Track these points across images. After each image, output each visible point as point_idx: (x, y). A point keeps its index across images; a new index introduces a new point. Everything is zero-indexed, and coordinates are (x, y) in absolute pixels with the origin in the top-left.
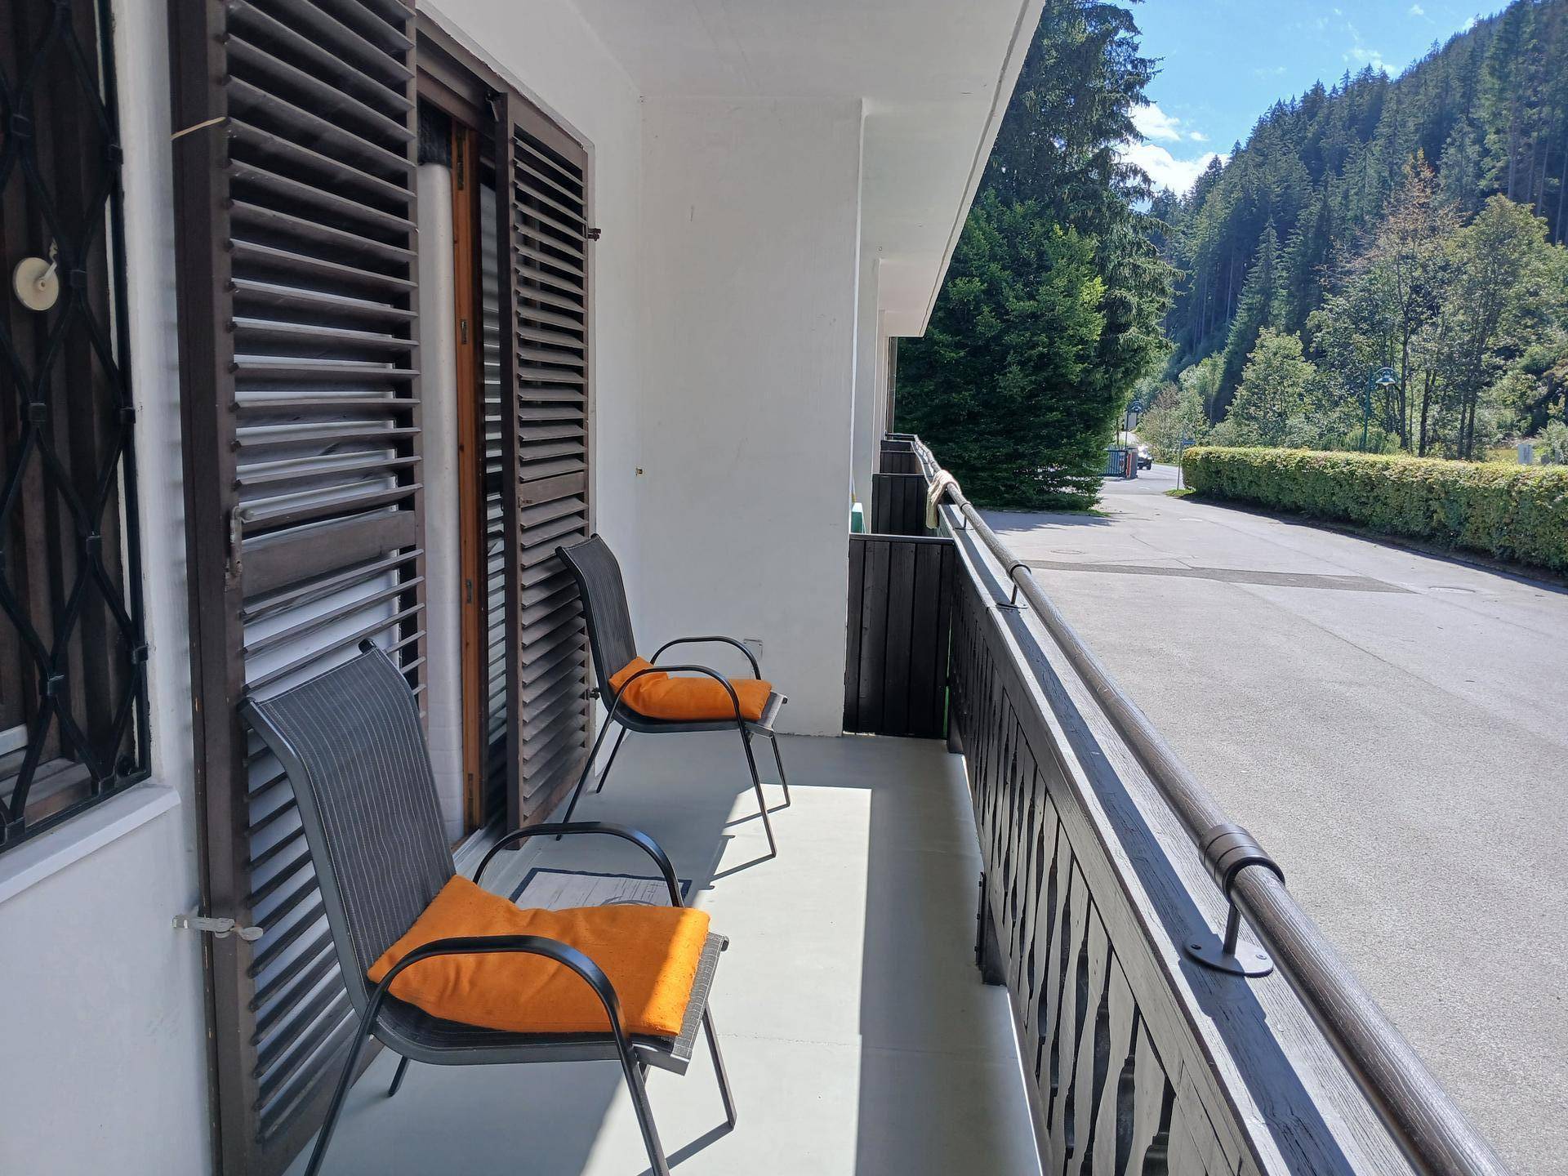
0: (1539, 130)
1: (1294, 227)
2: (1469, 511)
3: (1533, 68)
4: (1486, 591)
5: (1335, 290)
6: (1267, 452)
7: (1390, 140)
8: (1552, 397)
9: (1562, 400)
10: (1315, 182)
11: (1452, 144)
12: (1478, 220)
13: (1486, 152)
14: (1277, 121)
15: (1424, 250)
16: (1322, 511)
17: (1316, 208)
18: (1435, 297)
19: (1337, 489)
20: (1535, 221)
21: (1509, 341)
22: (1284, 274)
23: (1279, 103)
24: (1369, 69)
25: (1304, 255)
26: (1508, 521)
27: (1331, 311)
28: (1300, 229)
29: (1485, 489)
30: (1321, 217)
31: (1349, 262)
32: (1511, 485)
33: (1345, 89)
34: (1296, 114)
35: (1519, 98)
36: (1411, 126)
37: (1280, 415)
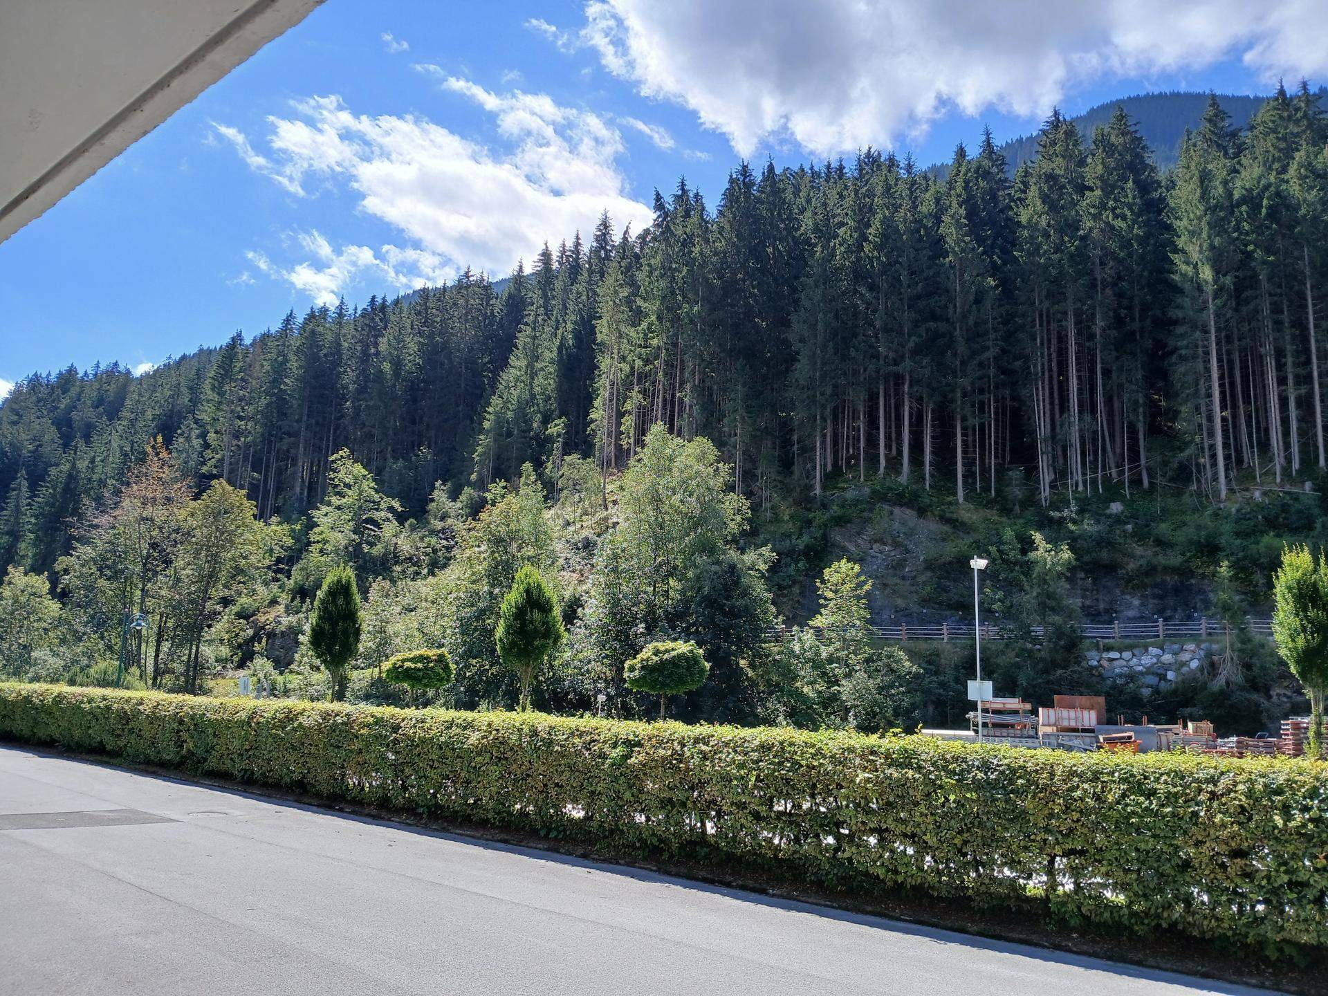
0: (246, 437)
1: (44, 480)
2: (215, 741)
3: (241, 393)
4: (237, 813)
5: (85, 541)
6: (22, 687)
7: (132, 423)
8: (256, 637)
9: (264, 640)
10: (66, 445)
11: (181, 435)
12: (205, 496)
13: (207, 446)
14: (33, 389)
15: (159, 513)
16: (77, 743)
17: (65, 467)
18: (169, 553)
19: (93, 723)
20: (247, 503)
21: (227, 593)
22: (33, 520)
23: (36, 374)
24: (116, 364)
25: (52, 506)
26: (248, 747)
27: (78, 557)
28: (49, 482)
29: (229, 721)
30: (70, 475)
31: (96, 518)
32: (251, 718)
33: (95, 375)
34: (52, 388)
35: (232, 411)
36: (149, 414)
37: (25, 647)
